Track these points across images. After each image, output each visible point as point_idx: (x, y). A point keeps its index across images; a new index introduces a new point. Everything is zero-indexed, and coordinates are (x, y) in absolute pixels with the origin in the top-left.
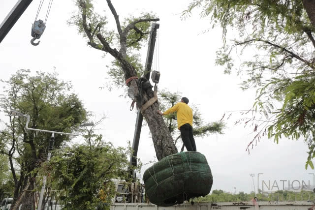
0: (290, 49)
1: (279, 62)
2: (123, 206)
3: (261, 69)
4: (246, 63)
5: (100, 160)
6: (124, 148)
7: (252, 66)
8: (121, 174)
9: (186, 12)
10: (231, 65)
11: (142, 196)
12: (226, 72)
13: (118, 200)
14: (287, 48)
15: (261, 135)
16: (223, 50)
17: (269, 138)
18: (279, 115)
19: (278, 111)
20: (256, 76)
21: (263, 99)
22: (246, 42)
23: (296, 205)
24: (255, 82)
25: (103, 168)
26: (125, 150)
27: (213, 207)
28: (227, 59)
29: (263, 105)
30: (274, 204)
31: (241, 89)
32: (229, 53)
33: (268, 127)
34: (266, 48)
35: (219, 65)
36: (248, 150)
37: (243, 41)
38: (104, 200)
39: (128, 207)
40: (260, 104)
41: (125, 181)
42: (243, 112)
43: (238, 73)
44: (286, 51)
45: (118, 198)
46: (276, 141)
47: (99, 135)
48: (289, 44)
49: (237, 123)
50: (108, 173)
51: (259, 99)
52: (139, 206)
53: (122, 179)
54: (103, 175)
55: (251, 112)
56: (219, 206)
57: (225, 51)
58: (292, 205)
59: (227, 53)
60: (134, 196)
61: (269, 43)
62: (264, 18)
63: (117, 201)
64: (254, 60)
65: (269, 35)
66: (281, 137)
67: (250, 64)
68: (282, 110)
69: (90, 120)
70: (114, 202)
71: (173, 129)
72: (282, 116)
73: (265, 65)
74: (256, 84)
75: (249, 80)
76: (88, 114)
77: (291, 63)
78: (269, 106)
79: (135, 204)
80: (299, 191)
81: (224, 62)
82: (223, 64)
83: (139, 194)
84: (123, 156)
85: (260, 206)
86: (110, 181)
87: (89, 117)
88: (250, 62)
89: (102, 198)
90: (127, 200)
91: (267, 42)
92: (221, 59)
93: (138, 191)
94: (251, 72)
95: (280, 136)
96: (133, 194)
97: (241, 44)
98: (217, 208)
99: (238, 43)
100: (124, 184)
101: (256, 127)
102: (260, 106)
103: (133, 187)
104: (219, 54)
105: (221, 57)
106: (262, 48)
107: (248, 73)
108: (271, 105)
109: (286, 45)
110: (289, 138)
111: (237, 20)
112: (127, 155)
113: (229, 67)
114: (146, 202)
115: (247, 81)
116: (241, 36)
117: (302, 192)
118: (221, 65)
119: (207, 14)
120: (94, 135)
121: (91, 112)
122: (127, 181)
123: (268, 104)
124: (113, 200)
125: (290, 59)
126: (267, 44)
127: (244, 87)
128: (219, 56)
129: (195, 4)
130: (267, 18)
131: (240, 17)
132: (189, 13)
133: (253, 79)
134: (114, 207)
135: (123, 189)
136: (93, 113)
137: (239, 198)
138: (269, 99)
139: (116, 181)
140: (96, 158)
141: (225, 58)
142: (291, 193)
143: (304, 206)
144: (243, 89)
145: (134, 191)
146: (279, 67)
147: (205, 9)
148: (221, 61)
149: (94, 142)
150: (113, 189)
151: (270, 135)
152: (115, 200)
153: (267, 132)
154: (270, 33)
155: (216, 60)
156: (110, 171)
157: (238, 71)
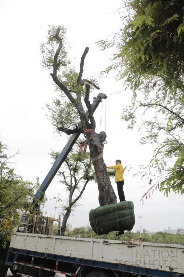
0: (182, 116)
1: (173, 125)
2: (24, 235)
3: (158, 129)
4: (147, 122)
5: (8, 192)
6: (32, 183)
7: (151, 125)
8: (26, 206)
9: (104, 72)
10: (134, 122)
11: (43, 228)
12: (129, 127)
13: (20, 230)
14: (180, 115)
15: (154, 188)
16: (129, 108)
17: (160, 191)
18: (170, 173)
19: (170, 169)
20: (153, 134)
21: (159, 157)
22: (148, 105)
23: (173, 248)
24: (152, 139)
25: (10, 199)
26: (33, 184)
27: (104, 243)
28: (131, 116)
29: (158, 162)
30: (156, 246)
31: (140, 143)
32: (134, 112)
33: (161, 182)
34: (164, 112)
35: (124, 120)
36: (142, 201)
37: (147, 104)
38: (7, 229)
39: (28, 237)
40: (156, 161)
41: (29, 212)
42: (142, 166)
43: (139, 129)
44: (180, 117)
45: (20, 227)
46: (166, 194)
47: (11, 168)
48: (182, 113)
49: (135, 175)
50: (14, 204)
51: (155, 157)
52: (39, 237)
53: (27, 211)
54: (9, 206)
55: (149, 167)
56: (110, 243)
57: (131, 110)
58: (170, 247)
59: (132, 111)
60: (36, 227)
61: (167, 109)
62: (167, 89)
63: (18, 231)
64: (153, 121)
65: (167, 102)
66: (169, 192)
67: (149, 123)
68: (173, 169)
69: (4, 152)
70: (16, 231)
71: (77, 170)
72: (173, 174)
73: (162, 126)
74: (152, 140)
75: (147, 137)
76: (3, 147)
77: (182, 128)
78: (163, 164)
79: (35, 235)
80: (175, 233)
81: (129, 118)
82: (128, 120)
83: (40, 225)
84: (30, 190)
85: (144, 246)
86: (15, 212)
87: (3, 149)
88: (150, 122)
89: (5, 227)
90: (28, 230)
91: (165, 107)
92: (126, 116)
93: (40, 223)
94: (150, 130)
95: (169, 190)
96: (35, 225)
97: (144, 106)
98: (108, 245)
99: (142, 105)
100: (28, 215)
101: (151, 181)
102: (156, 163)
103: (36, 218)
104: (125, 111)
105: (127, 114)
106: (161, 112)
107: (147, 130)
108: (165, 163)
109: (180, 113)
110: (176, 193)
111: (144, 86)
112: (34, 189)
113: (132, 124)
114: (45, 234)
115: (146, 137)
116: (145, 100)
117: (177, 234)
118: (126, 121)
119: (122, 78)
120: (6, 168)
121: (6, 145)
122: (31, 213)
123: (163, 161)
124: (15, 229)
125: (181, 124)
126: (165, 110)
127: (142, 141)
128: (125, 112)
129: (113, 67)
130: (169, 89)
131: (147, 84)
132: (106, 73)
133: (151, 136)
134: (15, 235)
135: (26, 219)
136: (8, 147)
137: (127, 236)
138: (163, 158)
139: (21, 212)
140: (5, 190)
141: (130, 115)
142: (169, 234)
143: (179, 248)
144: (142, 143)
145: (36, 222)
146: (172, 129)
147: (121, 73)
148: (127, 118)
149: (5, 175)
150: (16, 220)
151: (161, 189)
152: (17, 230)
153: (160, 186)
154: (168, 101)
155: (122, 116)
156: (16, 202)
157: (139, 128)
